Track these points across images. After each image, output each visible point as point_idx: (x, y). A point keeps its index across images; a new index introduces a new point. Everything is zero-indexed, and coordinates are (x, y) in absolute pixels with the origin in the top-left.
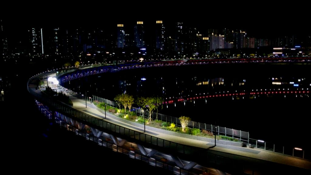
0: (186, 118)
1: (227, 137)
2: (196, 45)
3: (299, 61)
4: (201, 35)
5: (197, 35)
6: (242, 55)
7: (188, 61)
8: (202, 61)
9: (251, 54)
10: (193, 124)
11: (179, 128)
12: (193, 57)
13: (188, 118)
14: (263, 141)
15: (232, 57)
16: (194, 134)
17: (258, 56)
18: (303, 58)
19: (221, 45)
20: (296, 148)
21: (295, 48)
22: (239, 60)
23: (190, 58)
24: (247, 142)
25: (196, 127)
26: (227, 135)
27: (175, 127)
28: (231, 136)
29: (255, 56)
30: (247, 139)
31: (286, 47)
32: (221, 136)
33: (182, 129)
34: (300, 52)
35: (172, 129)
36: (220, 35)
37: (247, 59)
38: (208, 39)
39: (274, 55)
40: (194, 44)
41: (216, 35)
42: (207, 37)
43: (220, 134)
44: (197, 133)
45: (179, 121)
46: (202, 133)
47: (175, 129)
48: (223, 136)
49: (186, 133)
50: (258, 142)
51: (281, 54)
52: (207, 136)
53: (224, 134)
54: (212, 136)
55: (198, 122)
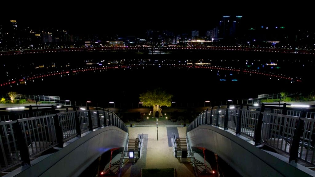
0: (14, 92)
1: (46, 102)
2: (30, 39)
3: (100, 50)
4: (34, 32)
5: (31, 32)
6: (64, 47)
7: (24, 51)
8: (36, 51)
9: (70, 46)
10: (20, 96)
11: (9, 100)
12: (28, 49)
13: (16, 92)
14: (69, 101)
15: (58, 48)
16: (21, 103)
17: (75, 47)
18: (102, 48)
19: (50, 40)
20: (88, 102)
21: (97, 42)
22: (62, 49)
23: (25, 49)
24: (59, 103)
25: (23, 98)
26: (46, 100)
27: (5, 101)
28: (49, 100)
29: (73, 47)
30: (59, 101)
31: (93, 41)
32: (41, 101)
33: (11, 101)
34: (101, 44)
35: (2, 102)
36: (48, 33)
37: (68, 49)
38: (40, 35)
39: (86, 46)
40: (29, 39)
41: (45, 33)
42: (38, 34)
43: (41, 100)
44: (23, 102)
45: (8, 95)
46: (27, 101)
47: (5, 102)
48: (43, 101)
49: (15, 103)
50: (66, 102)
51: (90, 46)
52: (31, 103)
53: (44, 100)
54: (34, 102)
55: (23, 94)
